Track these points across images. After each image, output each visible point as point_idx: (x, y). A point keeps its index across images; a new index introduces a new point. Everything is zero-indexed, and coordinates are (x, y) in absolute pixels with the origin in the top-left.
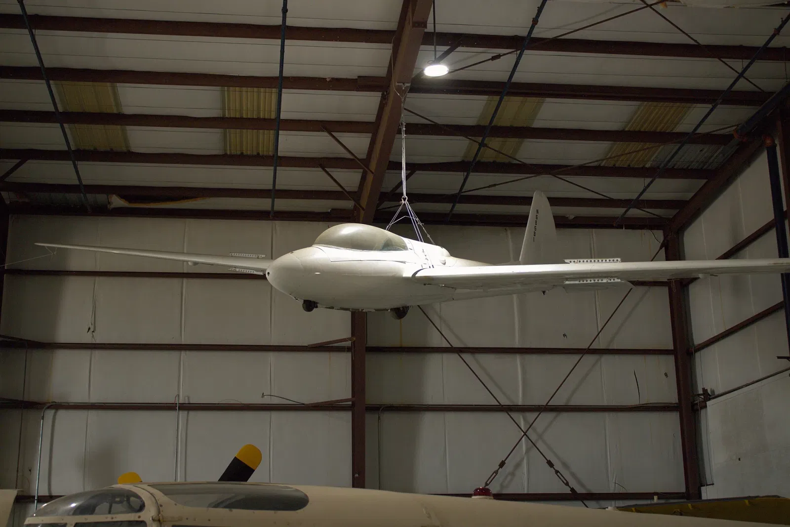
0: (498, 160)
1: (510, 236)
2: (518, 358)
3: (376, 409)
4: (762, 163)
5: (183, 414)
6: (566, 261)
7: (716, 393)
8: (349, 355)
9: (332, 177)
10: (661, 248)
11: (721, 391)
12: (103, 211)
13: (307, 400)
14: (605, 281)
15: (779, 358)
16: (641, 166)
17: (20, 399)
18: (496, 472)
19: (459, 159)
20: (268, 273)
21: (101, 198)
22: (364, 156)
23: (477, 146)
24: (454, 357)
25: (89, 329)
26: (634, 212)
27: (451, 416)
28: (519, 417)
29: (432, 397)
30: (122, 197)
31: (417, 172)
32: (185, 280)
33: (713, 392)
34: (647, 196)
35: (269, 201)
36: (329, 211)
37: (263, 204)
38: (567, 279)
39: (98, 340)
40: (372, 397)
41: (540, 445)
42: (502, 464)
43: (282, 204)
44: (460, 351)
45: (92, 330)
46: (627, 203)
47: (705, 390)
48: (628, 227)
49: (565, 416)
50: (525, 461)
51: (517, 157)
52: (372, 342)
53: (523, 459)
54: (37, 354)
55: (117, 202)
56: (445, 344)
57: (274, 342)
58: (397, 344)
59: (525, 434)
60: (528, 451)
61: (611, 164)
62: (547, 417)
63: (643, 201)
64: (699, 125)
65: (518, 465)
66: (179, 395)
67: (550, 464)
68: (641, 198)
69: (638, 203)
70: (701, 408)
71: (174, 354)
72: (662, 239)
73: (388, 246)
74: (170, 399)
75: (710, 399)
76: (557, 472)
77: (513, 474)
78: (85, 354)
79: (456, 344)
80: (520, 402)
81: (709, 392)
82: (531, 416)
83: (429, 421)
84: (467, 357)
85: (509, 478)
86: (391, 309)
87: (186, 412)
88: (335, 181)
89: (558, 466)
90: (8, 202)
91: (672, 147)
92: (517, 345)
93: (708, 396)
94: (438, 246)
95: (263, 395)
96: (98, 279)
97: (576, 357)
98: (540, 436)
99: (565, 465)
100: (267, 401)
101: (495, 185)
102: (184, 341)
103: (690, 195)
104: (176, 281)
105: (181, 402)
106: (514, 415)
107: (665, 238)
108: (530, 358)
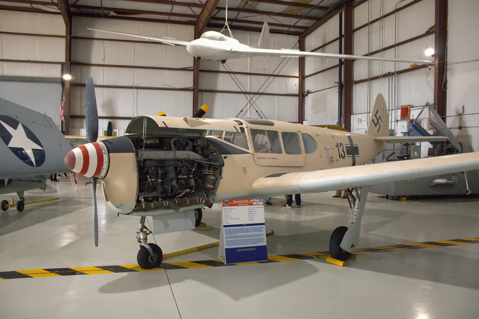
0: (249, 8)
1: (248, 34)
2: (249, 76)
3: (202, 91)
4: (337, 17)
5: (136, 90)
6: (282, 49)
7: (311, 92)
8: (192, 72)
9: (192, 10)
10: (298, 42)
11: (313, 91)
12: (106, 16)
13: (178, 87)
14: (294, 57)
15: (335, 82)
16: (296, 14)
17: (80, 83)
18: (240, 113)
19: (236, 7)
20: (188, 48)
21: (106, 12)
22: (204, 4)
23: (244, 3)
24: (228, 75)
25: (103, 59)
26: (292, 29)
27: (225, 94)
28: (248, 96)
29: (219, 88)
30: (115, 12)
31: (221, 10)
32: (136, 43)
33: (310, 91)
34: (298, 24)
35: (168, 17)
36: (187, 21)
37: (166, 17)
38: (281, 55)
39: (106, 63)
40: (201, 87)
41: (254, 105)
42: (242, 111)
43: (173, 18)
44: (230, 73)
45: (104, 59)
46: (289, 26)
47: (308, 91)
48: (288, 34)
49: (262, 96)
50: (249, 110)
51: (256, 8)
52: (201, 69)
53: (248, 110)
54: (84, 68)
55: (112, 13)
56: (225, 70)
57: (167, 67)
58: (208, 69)
59: (250, 101)
60: (250, 107)
61: (286, 13)
62: (257, 96)
63: (296, 26)
64: (320, 3)
65: (246, 112)
66: (134, 84)
67: (257, 112)
68: (296, 25)
69: (294, 27)
70: (306, 96)
71: (132, 69)
72: (298, 39)
73: (221, 39)
74: (131, 85)
75: (309, 94)
76: (259, 114)
77: (245, 114)
78: (101, 68)
79: (229, 70)
80: (248, 91)
81: (309, 91)
82: (252, 96)
83: (218, 96)
84: (232, 75)
85: (243, 115)
86: (221, 60)
87: (137, 90)
88: (193, 11)
89: (259, 112)
90: (72, 11)
91: (309, 10)
92: (248, 72)
93: (309, 92)
94: (236, 40)
95: (163, 85)
96: (105, 42)
97: (268, 77)
98: (254, 103)
99: (262, 112)
100: (164, 87)
101: (247, 17)
102: (136, 65)
103: (310, 25)
104: (133, 43)
105: (135, 86)
106: (246, 95)
107: (299, 39)
108: (252, 76)
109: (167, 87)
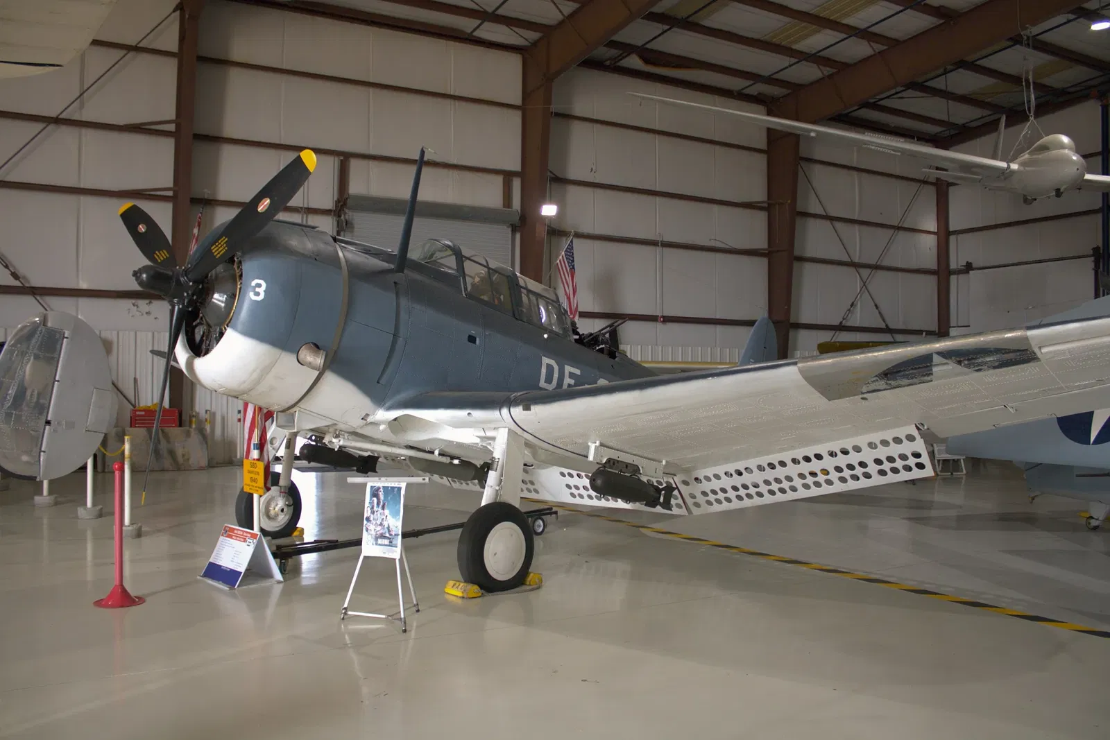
5: (659, 250)
8: (765, 214)
11: (984, 265)
25: (592, 170)
32: (657, 136)
39: (599, 180)
47: (969, 264)
49: (879, 272)
50: (859, 303)
57: (718, 197)
59: (865, 284)
66: (657, 234)
67: (877, 306)
70: (954, 274)
74: (651, 236)
75: (972, 270)
76: (880, 314)
78: (589, 192)
87: (661, 248)
92: (856, 218)
93: (970, 267)
95: (711, 240)
99: (884, 308)
100: (713, 244)
102: (658, 189)
105: (661, 239)
108: (864, 228)
109: (718, 245)
